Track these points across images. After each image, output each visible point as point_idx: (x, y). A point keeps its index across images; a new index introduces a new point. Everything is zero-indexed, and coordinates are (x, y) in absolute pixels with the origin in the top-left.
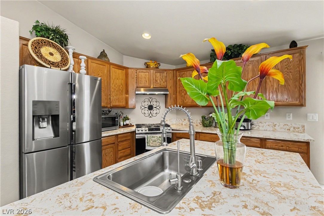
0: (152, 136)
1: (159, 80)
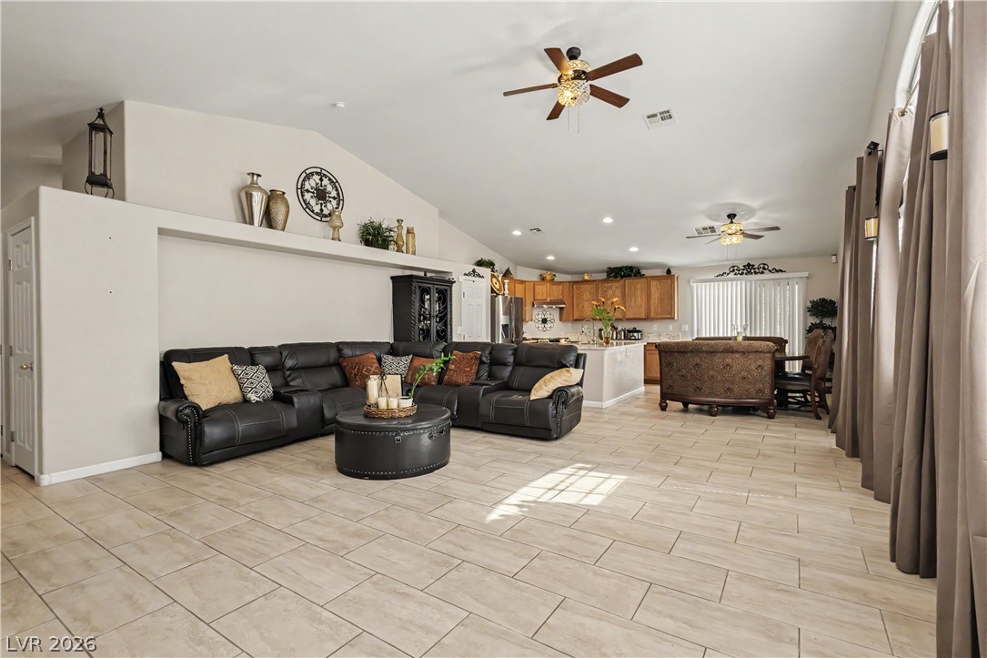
1: (556, 293)
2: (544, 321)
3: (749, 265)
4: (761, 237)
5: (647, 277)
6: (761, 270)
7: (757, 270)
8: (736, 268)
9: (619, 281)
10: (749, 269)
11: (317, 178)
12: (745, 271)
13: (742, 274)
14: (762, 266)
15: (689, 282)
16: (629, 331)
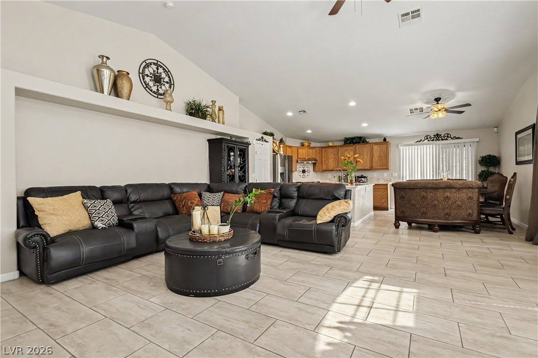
1: (312, 154)
2: (304, 171)
3: (437, 135)
4: (463, 112)
5: (370, 143)
6: (446, 137)
7: (443, 138)
8: (428, 137)
9: (352, 146)
10: (438, 137)
11: (154, 67)
12: (435, 139)
13: (433, 140)
14: (446, 135)
15: (398, 146)
16: (358, 177)
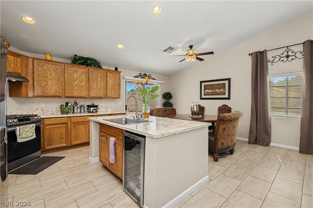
0: (24, 126)
3: (145, 74)
5: (104, 69)
8: (141, 75)
9: (84, 68)
12: (144, 77)
14: (149, 76)
16: (89, 106)
